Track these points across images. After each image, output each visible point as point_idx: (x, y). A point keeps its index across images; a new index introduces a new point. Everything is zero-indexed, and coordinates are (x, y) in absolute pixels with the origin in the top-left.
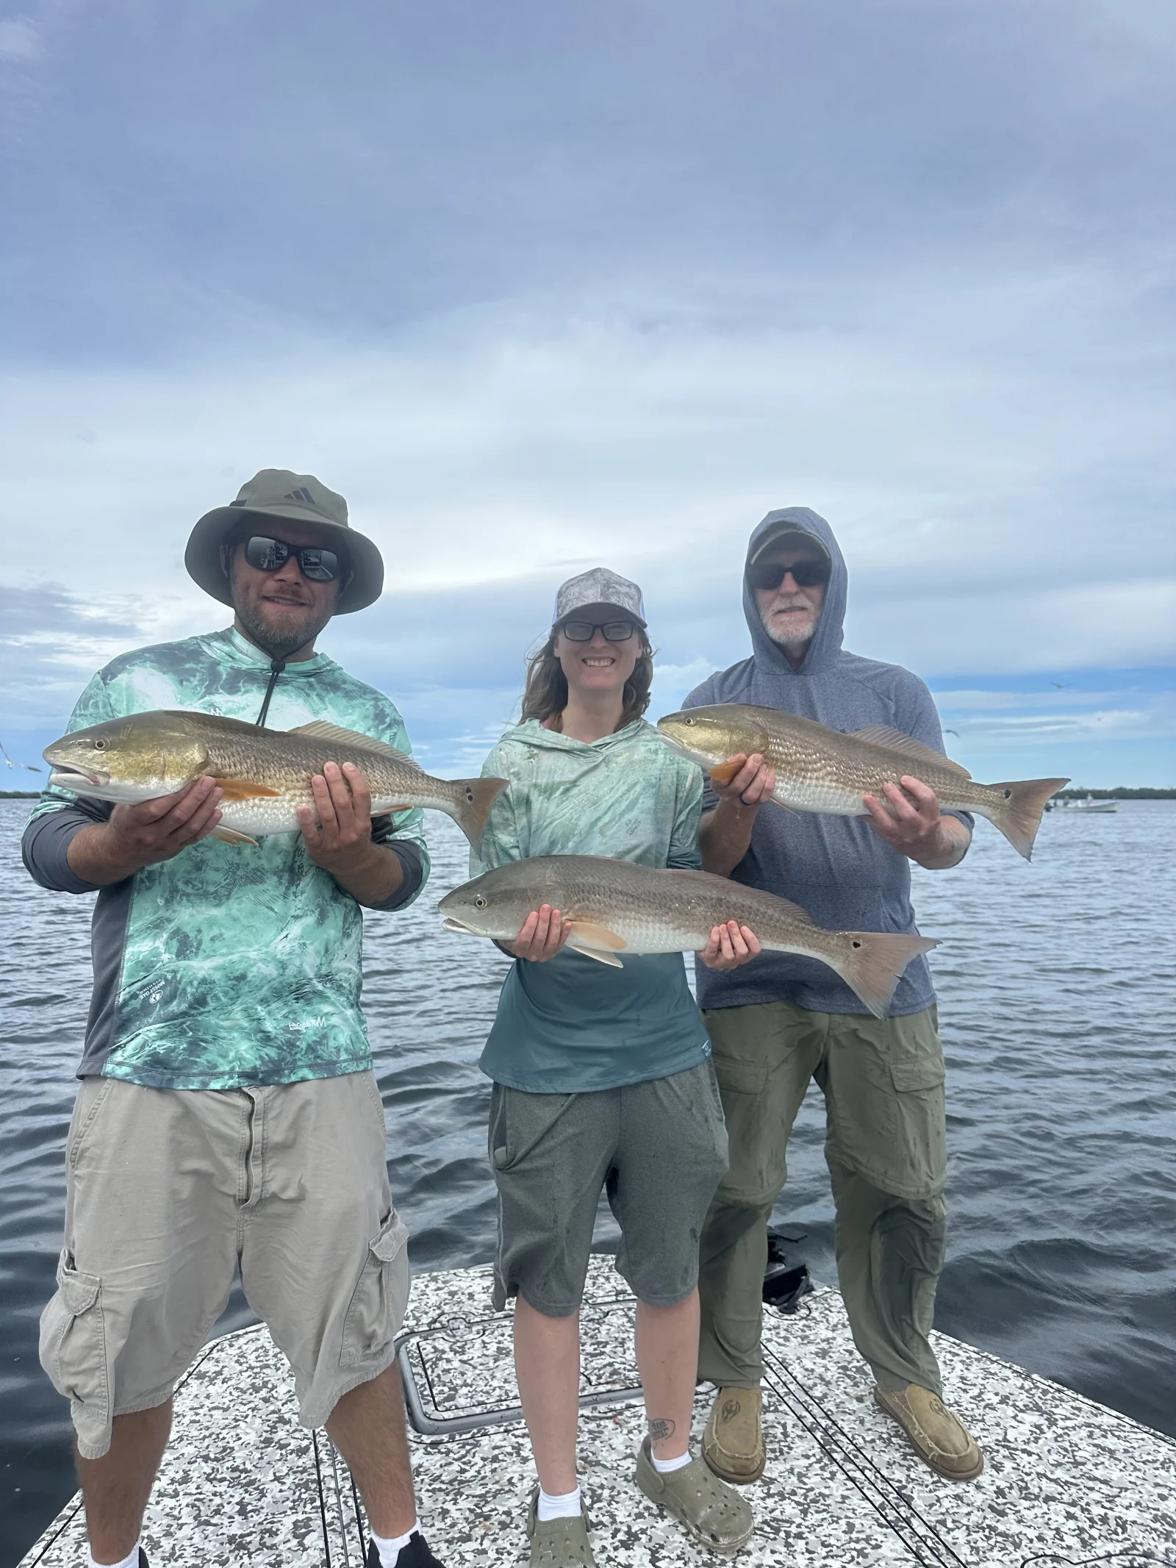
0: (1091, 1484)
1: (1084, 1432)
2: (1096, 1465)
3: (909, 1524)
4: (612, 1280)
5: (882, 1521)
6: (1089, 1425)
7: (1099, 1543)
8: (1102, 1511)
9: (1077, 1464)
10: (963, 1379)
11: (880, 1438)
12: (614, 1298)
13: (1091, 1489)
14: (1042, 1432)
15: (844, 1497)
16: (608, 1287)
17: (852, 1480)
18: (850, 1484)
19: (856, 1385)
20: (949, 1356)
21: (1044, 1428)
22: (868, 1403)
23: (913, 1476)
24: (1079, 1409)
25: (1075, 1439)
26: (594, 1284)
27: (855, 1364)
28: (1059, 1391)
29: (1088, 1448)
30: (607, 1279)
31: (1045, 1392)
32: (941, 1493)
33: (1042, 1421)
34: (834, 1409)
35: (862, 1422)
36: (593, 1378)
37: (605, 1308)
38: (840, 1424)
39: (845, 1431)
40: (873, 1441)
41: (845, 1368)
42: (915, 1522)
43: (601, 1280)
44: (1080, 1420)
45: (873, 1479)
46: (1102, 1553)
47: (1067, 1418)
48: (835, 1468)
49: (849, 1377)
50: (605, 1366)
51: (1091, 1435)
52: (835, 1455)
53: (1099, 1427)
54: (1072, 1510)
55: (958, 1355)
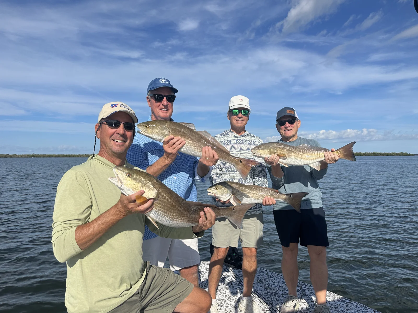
0: (309, 299)
1: (308, 290)
2: (310, 296)
3: (272, 308)
4: (205, 267)
5: (267, 308)
6: (309, 289)
7: (310, 309)
8: (311, 303)
9: (306, 296)
10: (283, 281)
11: (266, 293)
12: (206, 270)
13: (309, 300)
14: (299, 290)
15: (258, 304)
16: (204, 268)
17: (260, 301)
18: (260, 302)
19: (260, 284)
20: (280, 278)
21: (300, 290)
22: (263, 287)
23: (273, 300)
24: (307, 286)
25: (306, 291)
26: (201, 267)
27: (260, 280)
28: (303, 283)
29: (309, 293)
30: (204, 266)
31: (300, 283)
32: (278, 302)
33: (299, 288)
34: (256, 288)
35: (262, 291)
36: (203, 286)
37: (204, 272)
38: (257, 291)
39: (258, 292)
40: (264, 294)
41: (258, 281)
42: (273, 308)
43: (203, 267)
44: (307, 288)
45: (264, 301)
46: (310, 311)
47: (304, 288)
48: (256, 299)
49: (259, 282)
50: (206, 283)
51: (309, 290)
52: (256, 297)
53: (311, 289)
54: (305, 304)
55: (281, 277)
